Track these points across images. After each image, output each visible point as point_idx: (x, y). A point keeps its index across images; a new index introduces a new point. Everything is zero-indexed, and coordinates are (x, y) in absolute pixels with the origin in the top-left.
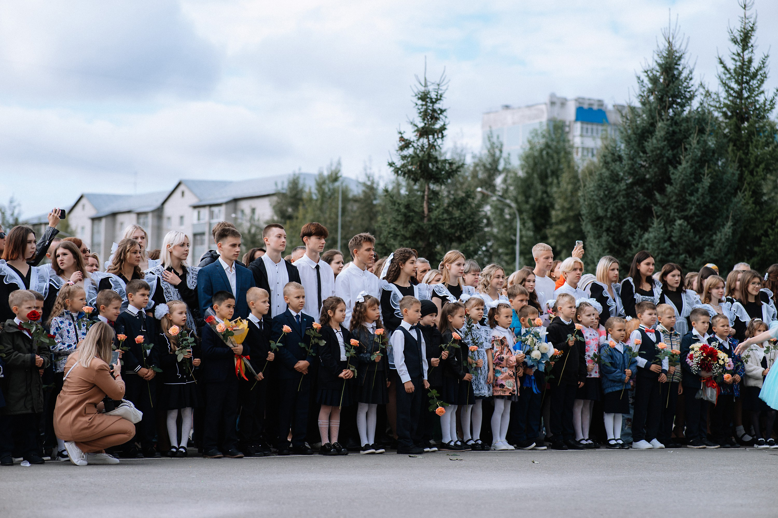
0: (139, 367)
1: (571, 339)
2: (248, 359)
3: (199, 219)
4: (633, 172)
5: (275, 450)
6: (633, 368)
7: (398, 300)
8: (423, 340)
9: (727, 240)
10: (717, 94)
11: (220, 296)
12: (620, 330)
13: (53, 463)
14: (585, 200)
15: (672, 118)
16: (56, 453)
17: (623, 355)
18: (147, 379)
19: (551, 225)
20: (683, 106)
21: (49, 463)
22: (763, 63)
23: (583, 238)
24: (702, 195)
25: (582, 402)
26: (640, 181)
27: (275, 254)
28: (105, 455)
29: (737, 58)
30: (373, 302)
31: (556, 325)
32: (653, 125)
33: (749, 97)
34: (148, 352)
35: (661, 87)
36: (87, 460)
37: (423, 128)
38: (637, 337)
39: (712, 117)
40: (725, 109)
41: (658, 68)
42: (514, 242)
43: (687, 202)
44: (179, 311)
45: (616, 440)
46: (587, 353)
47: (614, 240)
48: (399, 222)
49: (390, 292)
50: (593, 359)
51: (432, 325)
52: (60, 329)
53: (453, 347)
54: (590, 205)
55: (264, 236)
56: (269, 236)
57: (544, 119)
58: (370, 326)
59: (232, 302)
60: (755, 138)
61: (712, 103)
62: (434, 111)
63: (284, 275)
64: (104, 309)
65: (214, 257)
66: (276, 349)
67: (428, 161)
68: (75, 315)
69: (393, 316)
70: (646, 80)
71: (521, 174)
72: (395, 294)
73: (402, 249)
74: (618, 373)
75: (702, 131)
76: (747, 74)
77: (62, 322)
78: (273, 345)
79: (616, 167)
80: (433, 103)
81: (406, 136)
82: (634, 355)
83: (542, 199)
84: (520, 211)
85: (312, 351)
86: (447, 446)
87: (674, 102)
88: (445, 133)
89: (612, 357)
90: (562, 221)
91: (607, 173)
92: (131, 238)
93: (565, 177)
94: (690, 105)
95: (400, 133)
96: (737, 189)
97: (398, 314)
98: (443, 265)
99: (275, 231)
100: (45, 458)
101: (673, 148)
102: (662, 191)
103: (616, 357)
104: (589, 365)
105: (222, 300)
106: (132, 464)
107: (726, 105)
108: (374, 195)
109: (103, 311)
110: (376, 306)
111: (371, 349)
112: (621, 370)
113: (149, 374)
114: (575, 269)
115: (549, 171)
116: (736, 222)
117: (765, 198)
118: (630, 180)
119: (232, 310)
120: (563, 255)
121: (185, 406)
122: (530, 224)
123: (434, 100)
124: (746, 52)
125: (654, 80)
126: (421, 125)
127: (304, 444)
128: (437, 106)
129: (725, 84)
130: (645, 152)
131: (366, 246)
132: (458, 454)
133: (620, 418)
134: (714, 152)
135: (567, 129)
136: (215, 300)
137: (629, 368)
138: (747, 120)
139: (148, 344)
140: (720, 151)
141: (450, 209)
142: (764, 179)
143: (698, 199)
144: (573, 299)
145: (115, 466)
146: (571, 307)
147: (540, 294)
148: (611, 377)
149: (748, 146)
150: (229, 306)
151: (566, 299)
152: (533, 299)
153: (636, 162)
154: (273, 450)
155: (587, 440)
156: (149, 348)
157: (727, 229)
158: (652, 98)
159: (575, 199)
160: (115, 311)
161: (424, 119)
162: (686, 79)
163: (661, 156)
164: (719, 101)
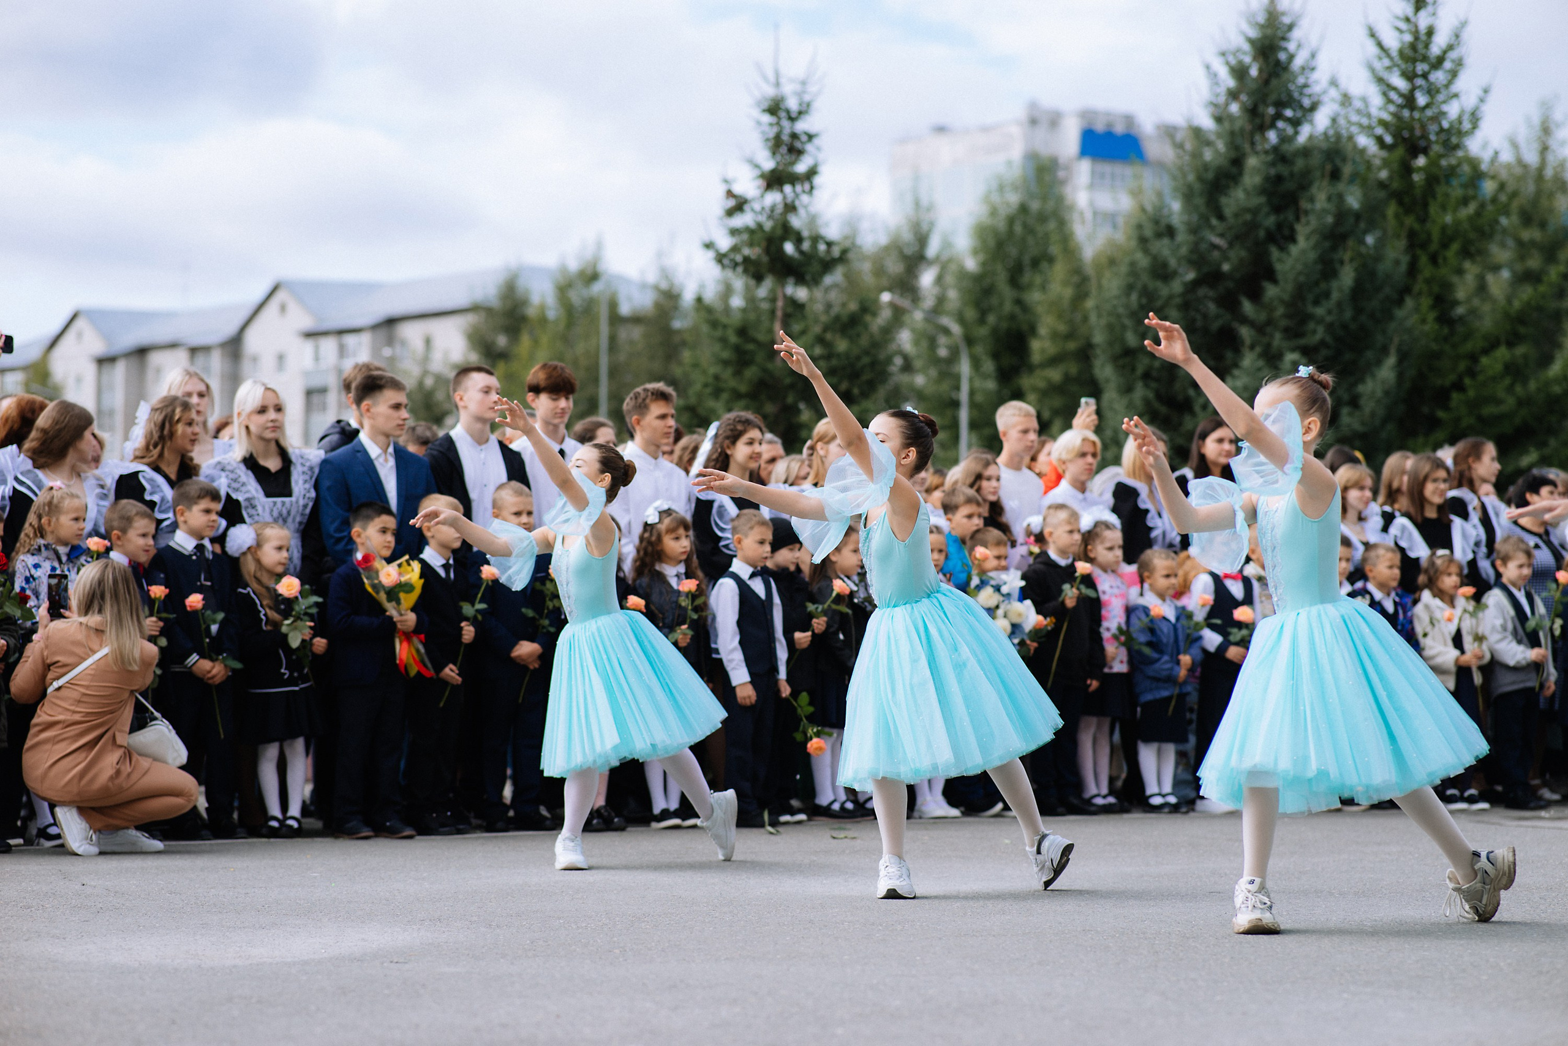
0: (194, 657)
1: (1070, 594)
2: (421, 642)
3: (317, 358)
4: (1198, 258)
5: (479, 822)
6: (1195, 650)
7: (727, 518)
8: (777, 600)
9: (1387, 393)
10: (1364, 100)
11: (365, 512)
12: (1168, 576)
13: (29, 852)
14: (1099, 316)
15: (1275, 149)
16: (34, 832)
17: (1175, 626)
18: (210, 682)
19: (1031, 369)
20: (1296, 123)
21: (21, 852)
22: (1457, 36)
23: (1095, 392)
24: (1339, 304)
25: (1093, 721)
26: (1210, 277)
27: (479, 426)
28: (133, 832)
29: (1403, 26)
30: (674, 525)
31: (1041, 567)
32: (1237, 162)
33: (1427, 106)
34: (214, 628)
35: (1253, 86)
36: (99, 844)
37: (773, 171)
38: (1205, 591)
39: (1355, 146)
40: (1379, 131)
41: (1247, 47)
42: (955, 404)
43: (1305, 318)
44: (276, 543)
45: (1164, 796)
46: (1105, 624)
47: (1159, 397)
48: (725, 363)
49: (710, 503)
50: (1115, 637)
51: (792, 568)
52: (34, 579)
53: (835, 612)
54: (1110, 327)
55: (455, 391)
56: (466, 390)
57: (1017, 153)
58: (671, 572)
59: (390, 522)
60: (1440, 190)
61: (1355, 118)
62: (794, 136)
63: (498, 470)
64: (119, 538)
65: (348, 435)
66: (475, 617)
67: (783, 239)
68: (63, 550)
69: (716, 550)
70: (1223, 72)
71: (971, 264)
72: (721, 507)
73: (731, 415)
74: (1164, 664)
75: (1335, 175)
76: (1425, 59)
77: (36, 566)
78: (468, 609)
79: (1163, 248)
80: (792, 119)
81: (738, 189)
82: (1198, 627)
83: (1012, 317)
84: (970, 341)
85: (546, 622)
86: (825, 812)
87: (1279, 116)
88: (817, 180)
89: (1152, 631)
90: (1053, 361)
91: (1143, 261)
92: (180, 394)
93: (1059, 271)
94: (1311, 122)
95: (726, 181)
96: (1405, 291)
97: (726, 546)
98: (812, 448)
99: (478, 380)
100: (12, 842)
101: (1277, 209)
102: (1256, 296)
103: (1161, 630)
104: (1110, 648)
105: (370, 518)
106: (189, 852)
107: (1382, 123)
108: (676, 308)
109: (119, 543)
110: (681, 531)
111: (673, 620)
112: (1172, 656)
113: (214, 671)
114: (1083, 455)
115: (1026, 259)
116: (1403, 357)
117: (1460, 310)
118: (1191, 276)
119: (390, 538)
120: (1056, 427)
121: (294, 736)
122: (989, 366)
123: (793, 115)
124: (1423, 14)
125: (1239, 72)
126: (769, 164)
127: (538, 809)
128: (801, 126)
129: (1380, 80)
130: (1221, 217)
131: (657, 408)
132: (849, 826)
133: (1170, 751)
134: (1358, 216)
135: (1061, 174)
136: (356, 520)
137: (1185, 652)
138: (1425, 151)
139: (214, 612)
140: (1370, 215)
141: (829, 336)
142: (1460, 272)
143: (1330, 312)
144: (1075, 516)
145: (156, 856)
146: (1071, 532)
147: (1011, 505)
148: (1151, 671)
149: (1426, 205)
150: (384, 531)
151: (1063, 515)
152: (995, 516)
153: (1202, 239)
154: (474, 822)
155: (1105, 797)
156: (214, 622)
157: (1387, 372)
158: (1234, 108)
159: (1078, 317)
160: (141, 541)
161: (774, 153)
162: (1303, 68)
163: (1253, 226)
164: (1369, 116)
